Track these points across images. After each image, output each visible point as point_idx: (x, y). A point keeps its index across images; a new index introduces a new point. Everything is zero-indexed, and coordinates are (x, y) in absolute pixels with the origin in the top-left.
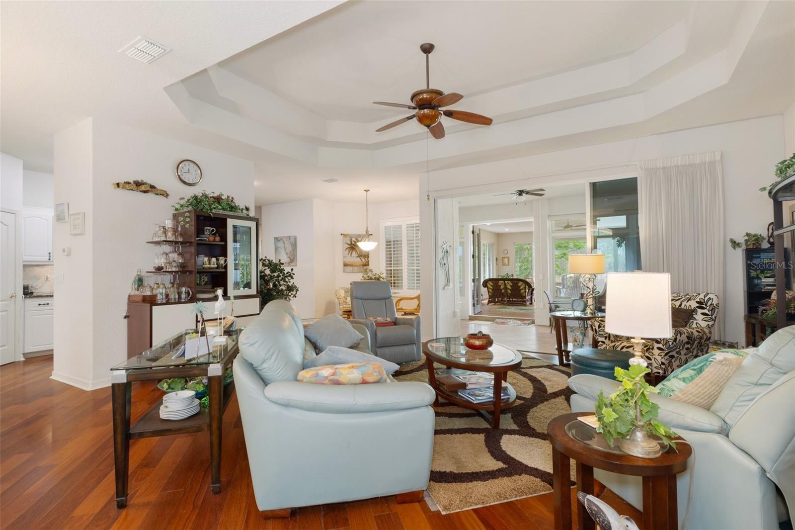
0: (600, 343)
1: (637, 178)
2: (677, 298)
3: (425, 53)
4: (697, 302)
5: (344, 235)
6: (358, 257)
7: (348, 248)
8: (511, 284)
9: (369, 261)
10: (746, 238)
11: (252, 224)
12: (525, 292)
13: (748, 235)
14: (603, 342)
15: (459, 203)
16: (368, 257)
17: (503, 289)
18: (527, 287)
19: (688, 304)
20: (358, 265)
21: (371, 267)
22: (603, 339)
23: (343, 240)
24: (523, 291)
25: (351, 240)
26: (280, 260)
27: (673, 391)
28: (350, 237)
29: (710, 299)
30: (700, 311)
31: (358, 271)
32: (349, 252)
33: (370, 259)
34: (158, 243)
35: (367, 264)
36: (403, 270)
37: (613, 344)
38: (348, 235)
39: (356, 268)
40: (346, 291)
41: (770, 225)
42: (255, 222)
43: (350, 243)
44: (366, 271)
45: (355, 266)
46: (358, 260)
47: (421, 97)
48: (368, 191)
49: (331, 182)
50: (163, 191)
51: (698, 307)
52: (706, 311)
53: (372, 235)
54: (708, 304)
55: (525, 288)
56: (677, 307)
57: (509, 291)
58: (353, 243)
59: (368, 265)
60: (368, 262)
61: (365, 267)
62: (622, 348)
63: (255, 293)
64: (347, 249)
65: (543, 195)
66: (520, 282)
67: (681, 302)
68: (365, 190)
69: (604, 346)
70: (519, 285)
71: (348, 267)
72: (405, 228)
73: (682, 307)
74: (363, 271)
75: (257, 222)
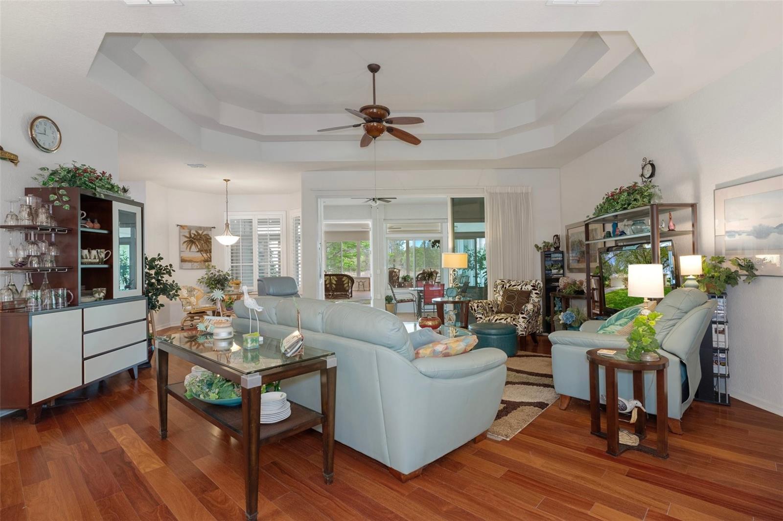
0: (479, 319)
1: (483, 198)
2: (518, 284)
3: (372, 72)
4: (532, 286)
5: (181, 226)
6: (198, 251)
7: (187, 241)
8: (336, 279)
9: (211, 256)
10: (544, 244)
11: (137, 210)
12: (349, 285)
13: (544, 242)
14: (481, 318)
15: (324, 202)
16: (211, 252)
17: (328, 284)
18: (350, 281)
19: (526, 288)
20: (198, 261)
21: (213, 263)
22: (481, 316)
23: (180, 232)
24: (346, 285)
25: (190, 232)
26: (159, 255)
27: (613, 332)
28: (188, 229)
29: (539, 283)
30: (534, 292)
31: (198, 267)
32: (188, 246)
33: (213, 254)
34: (10, 228)
35: (209, 260)
36: (254, 266)
37: (488, 319)
38: (186, 226)
39: (195, 264)
40: (189, 290)
41: (554, 236)
42: (140, 208)
43: (188, 236)
44: (208, 267)
45: (195, 262)
46: (199, 255)
47: (371, 110)
48: (229, 180)
49: (198, 167)
50: (14, 155)
51: (532, 289)
52: (537, 292)
53: (215, 228)
54: (538, 287)
55: (349, 282)
56: (520, 289)
57: (334, 286)
58: (193, 236)
59: (211, 261)
60: (210, 258)
61: (207, 263)
62: (496, 320)
63: (141, 294)
64: (184, 242)
65: (390, 201)
66: (345, 277)
67: (522, 286)
68: (225, 180)
69: (482, 320)
70: (343, 280)
71: (187, 263)
72: (257, 222)
73: (523, 289)
74: (204, 267)
75: (142, 208)
